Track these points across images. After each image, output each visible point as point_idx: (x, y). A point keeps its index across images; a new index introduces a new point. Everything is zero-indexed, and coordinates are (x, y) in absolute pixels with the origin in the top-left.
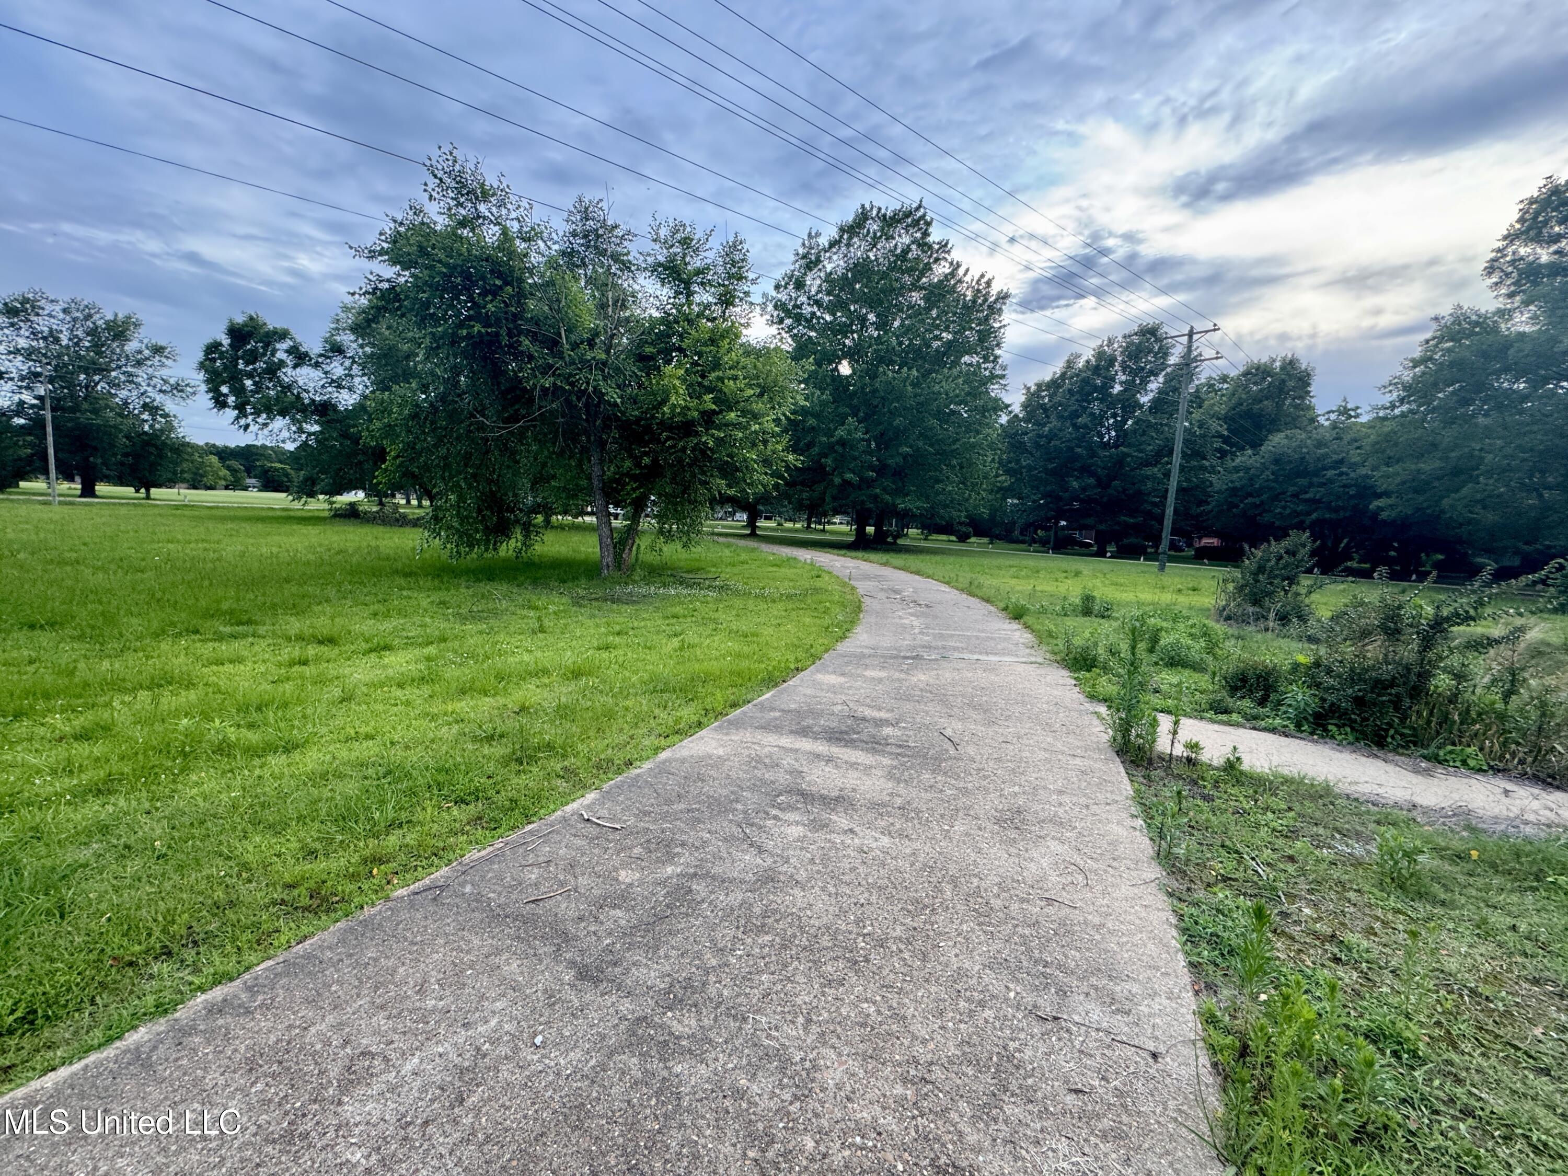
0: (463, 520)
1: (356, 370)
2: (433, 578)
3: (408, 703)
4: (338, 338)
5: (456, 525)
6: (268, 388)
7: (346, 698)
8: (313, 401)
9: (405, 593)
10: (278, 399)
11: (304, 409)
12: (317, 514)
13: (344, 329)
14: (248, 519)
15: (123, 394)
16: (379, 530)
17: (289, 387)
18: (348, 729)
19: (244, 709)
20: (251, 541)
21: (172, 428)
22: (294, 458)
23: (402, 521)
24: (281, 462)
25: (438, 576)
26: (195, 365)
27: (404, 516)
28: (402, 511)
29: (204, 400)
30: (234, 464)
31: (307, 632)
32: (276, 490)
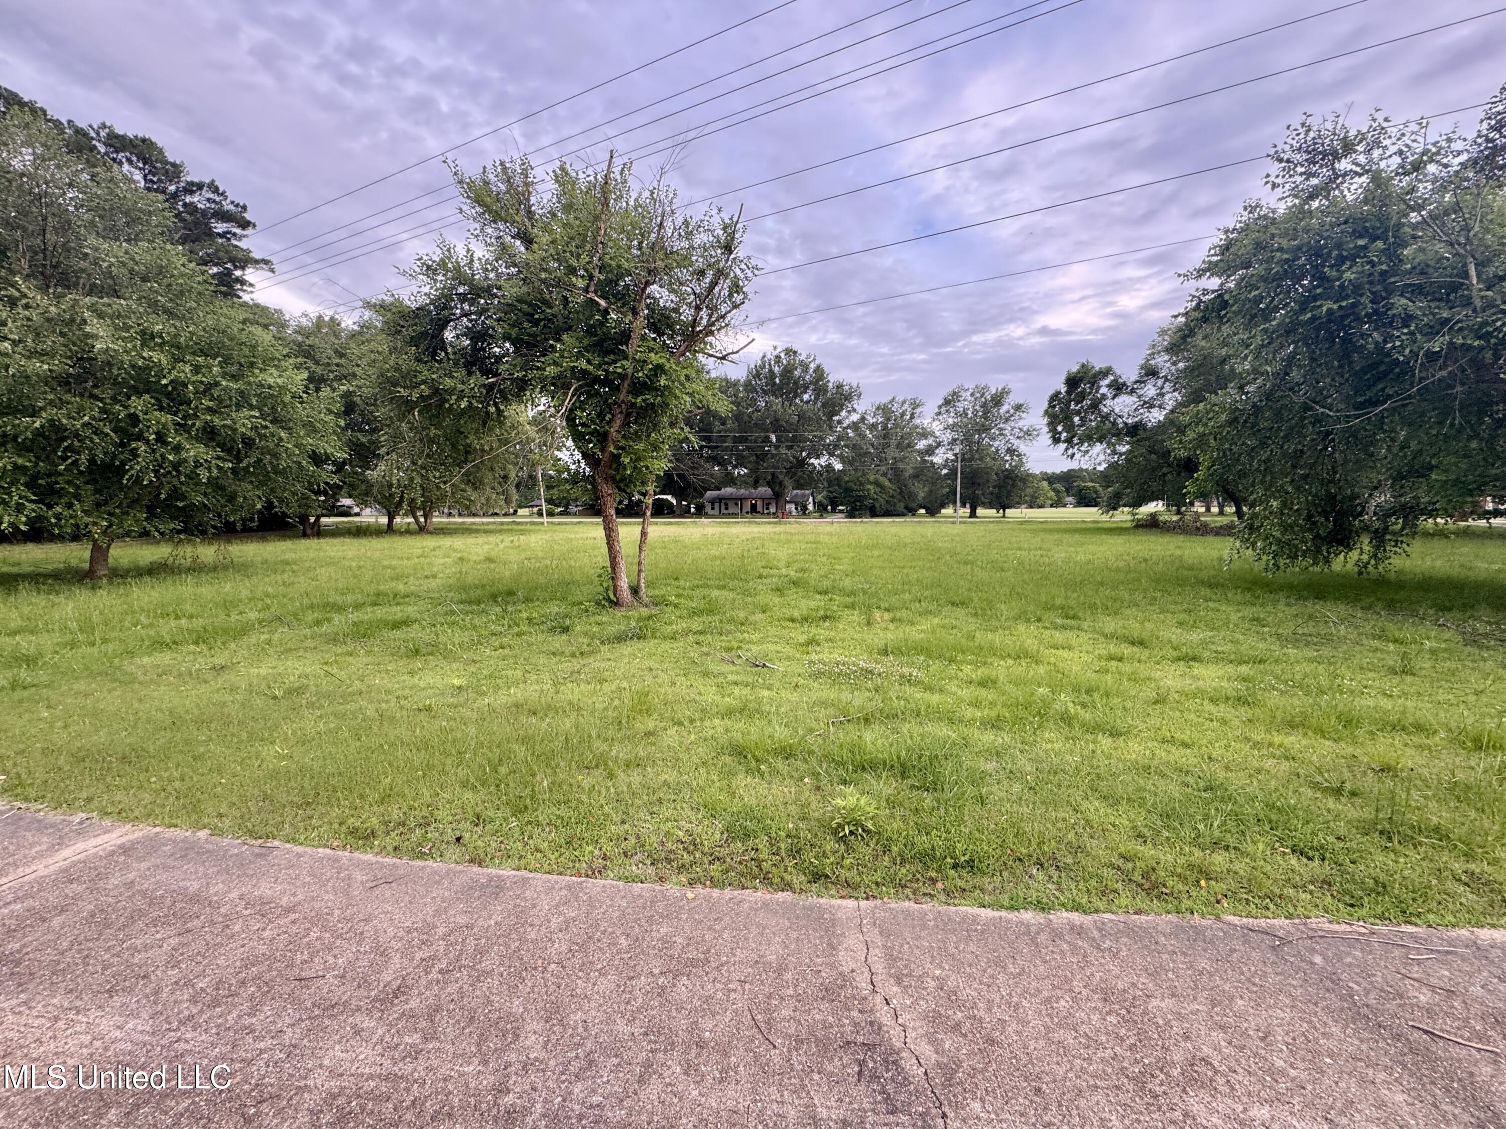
0: (1286, 528)
1: (1168, 387)
2: (1242, 592)
3: (1224, 722)
4: (1153, 362)
5: (1277, 534)
6: (1091, 421)
7: (1160, 700)
8: (1126, 424)
9: (1211, 604)
10: (1097, 427)
11: (1118, 434)
12: (1120, 525)
13: (1159, 352)
14: (1066, 531)
15: (996, 444)
16: (1180, 540)
17: (1106, 417)
18: (1164, 731)
19: (1076, 689)
20: (1072, 549)
21: (1021, 463)
22: (1105, 478)
23: (1203, 530)
24: (1092, 481)
25: (1249, 590)
26: (1042, 413)
27: (1205, 525)
28: (1202, 519)
29: (1045, 438)
30: (1059, 486)
31: (1120, 632)
32: (1087, 506)
